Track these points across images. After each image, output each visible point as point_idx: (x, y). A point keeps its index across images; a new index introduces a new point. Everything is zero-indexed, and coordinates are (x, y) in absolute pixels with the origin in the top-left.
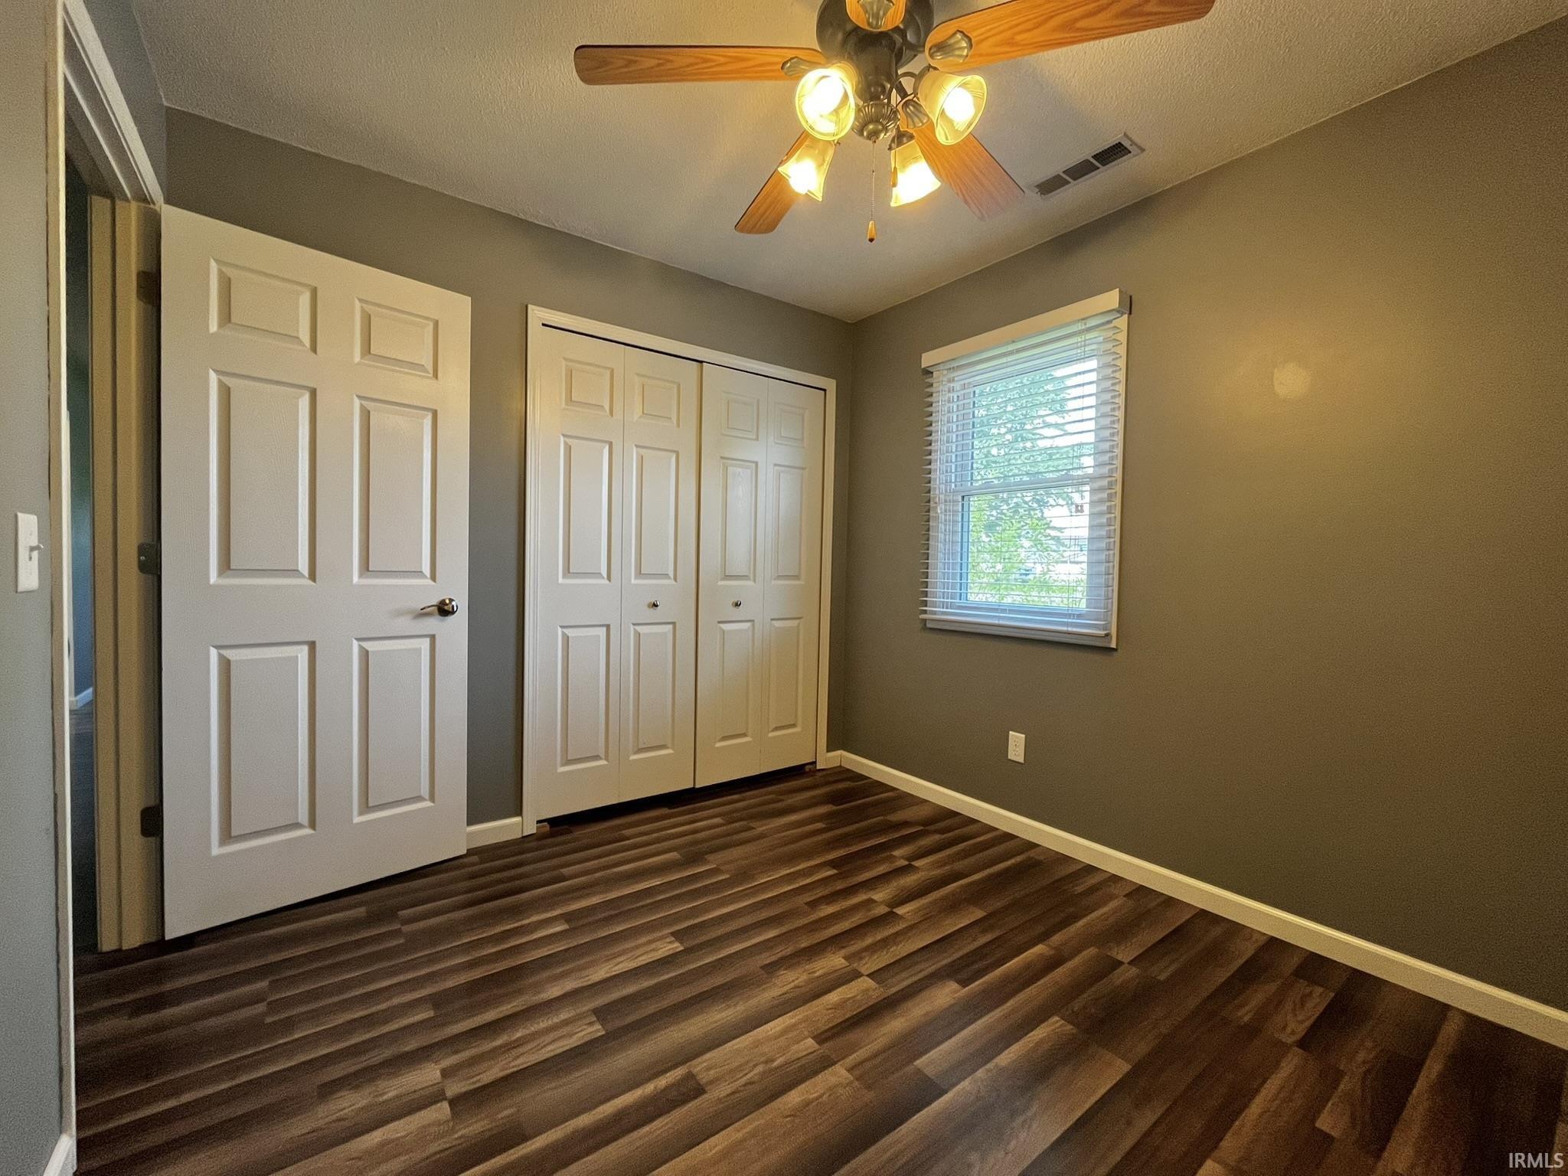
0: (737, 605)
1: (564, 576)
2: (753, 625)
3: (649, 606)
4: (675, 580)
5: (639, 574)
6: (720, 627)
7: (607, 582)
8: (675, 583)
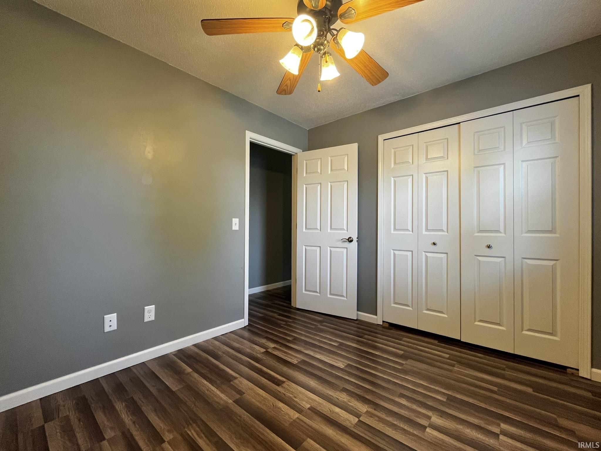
0: (489, 247)
1: (394, 230)
2: (505, 260)
3: (432, 244)
4: (447, 232)
5: (427, 230)
6: (477, 259)
7: (412, 233)
8: (447, 234)
